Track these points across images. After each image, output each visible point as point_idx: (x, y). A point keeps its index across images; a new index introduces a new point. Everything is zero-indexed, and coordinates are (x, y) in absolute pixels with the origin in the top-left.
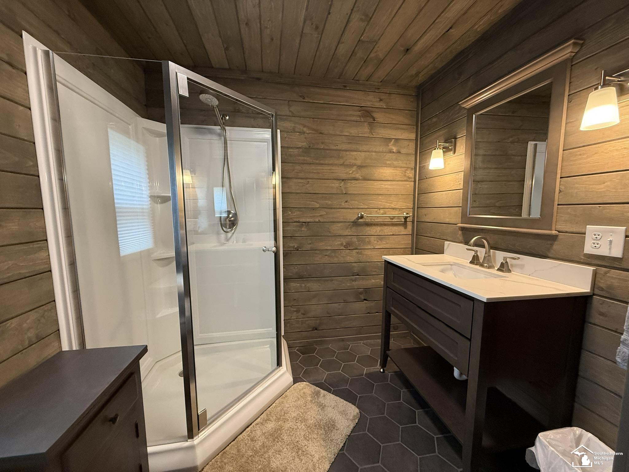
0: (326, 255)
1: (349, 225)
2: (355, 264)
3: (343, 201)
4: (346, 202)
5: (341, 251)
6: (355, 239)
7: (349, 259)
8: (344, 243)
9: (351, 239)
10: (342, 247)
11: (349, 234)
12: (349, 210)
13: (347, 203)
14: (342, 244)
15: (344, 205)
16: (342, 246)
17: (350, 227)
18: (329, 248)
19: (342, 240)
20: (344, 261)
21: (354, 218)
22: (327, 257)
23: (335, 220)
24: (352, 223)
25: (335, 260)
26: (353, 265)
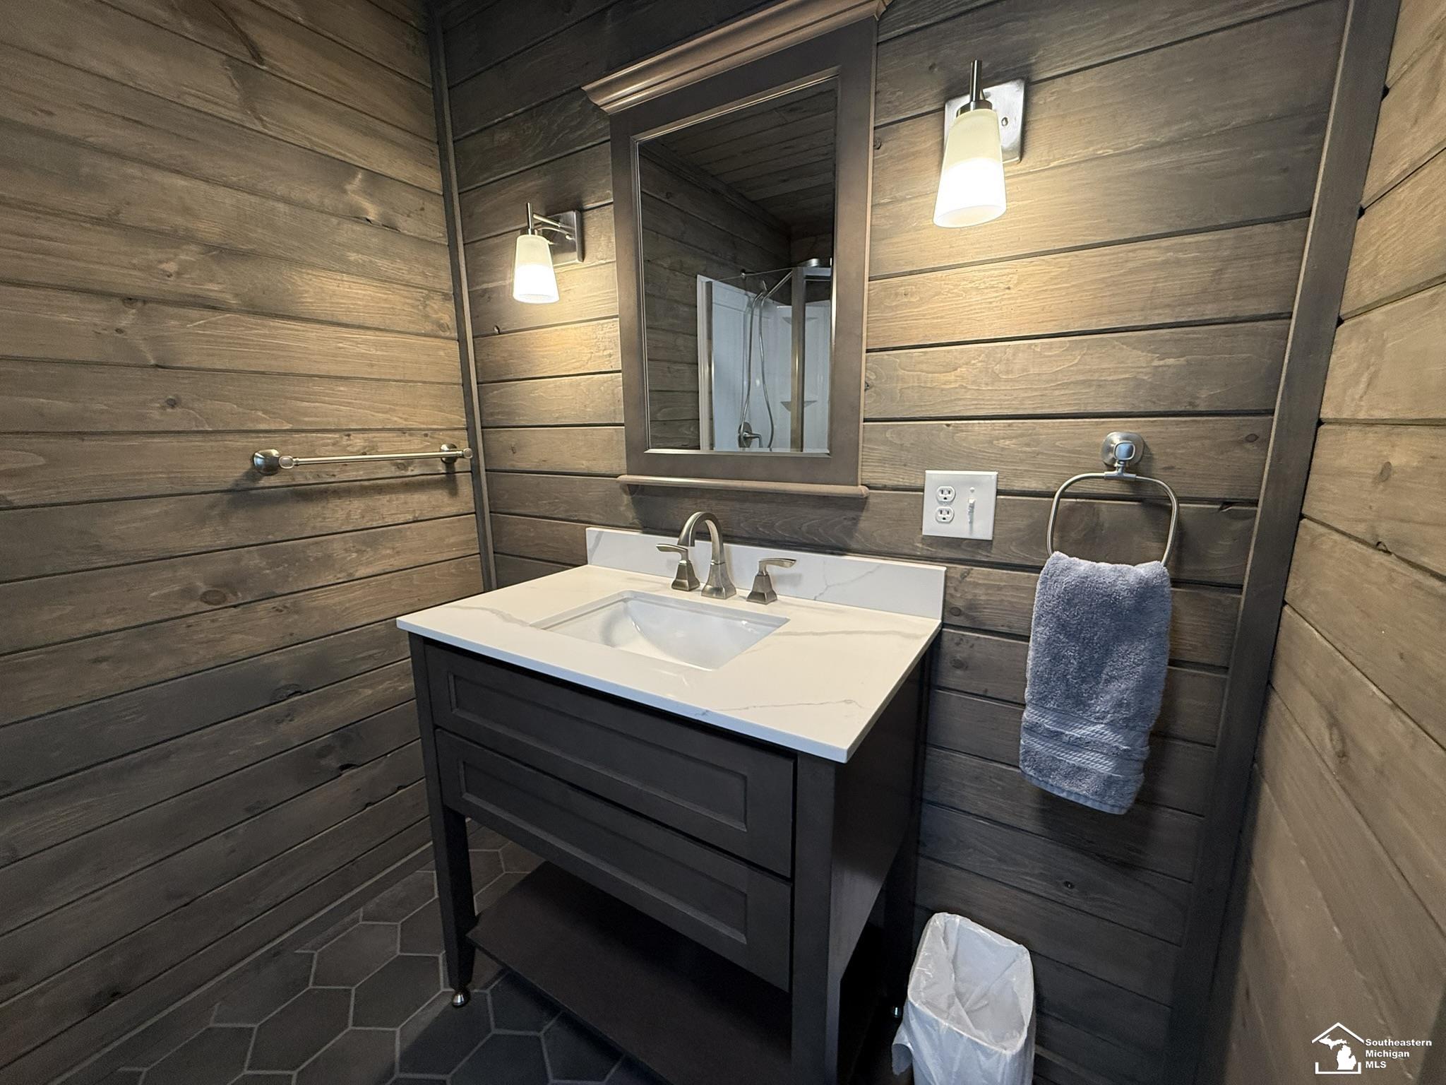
0: (98, 661)
1: (212, 506)
2: (276, 658)
3: (152, 401)
4: (173, 404)
5: (191, 620)
6: (253, 560)
7: (240, 643)
8: (199, 584)
9: (237, 560)
10: (194, 604)
11: (222, 542)
12: (197, 442)
13: (178, 410)
14: (187, 593)
15: (157, 416)
16: (192, 599)
17: (215, 512)
18: (110, 623)
19: (183, 572)
20: (214, 658)
21: (235, 472)
22: (104, 666)
23: (121, 491)
24: (227, 497)
25: (166, 665)
26: (266, 661)
